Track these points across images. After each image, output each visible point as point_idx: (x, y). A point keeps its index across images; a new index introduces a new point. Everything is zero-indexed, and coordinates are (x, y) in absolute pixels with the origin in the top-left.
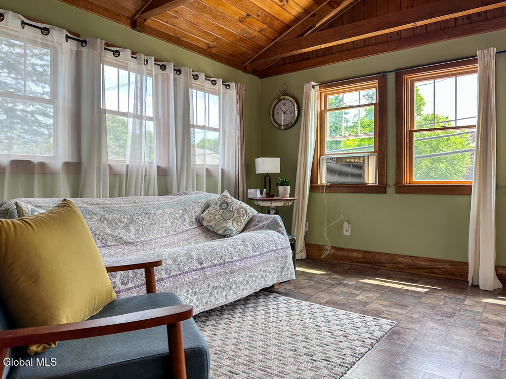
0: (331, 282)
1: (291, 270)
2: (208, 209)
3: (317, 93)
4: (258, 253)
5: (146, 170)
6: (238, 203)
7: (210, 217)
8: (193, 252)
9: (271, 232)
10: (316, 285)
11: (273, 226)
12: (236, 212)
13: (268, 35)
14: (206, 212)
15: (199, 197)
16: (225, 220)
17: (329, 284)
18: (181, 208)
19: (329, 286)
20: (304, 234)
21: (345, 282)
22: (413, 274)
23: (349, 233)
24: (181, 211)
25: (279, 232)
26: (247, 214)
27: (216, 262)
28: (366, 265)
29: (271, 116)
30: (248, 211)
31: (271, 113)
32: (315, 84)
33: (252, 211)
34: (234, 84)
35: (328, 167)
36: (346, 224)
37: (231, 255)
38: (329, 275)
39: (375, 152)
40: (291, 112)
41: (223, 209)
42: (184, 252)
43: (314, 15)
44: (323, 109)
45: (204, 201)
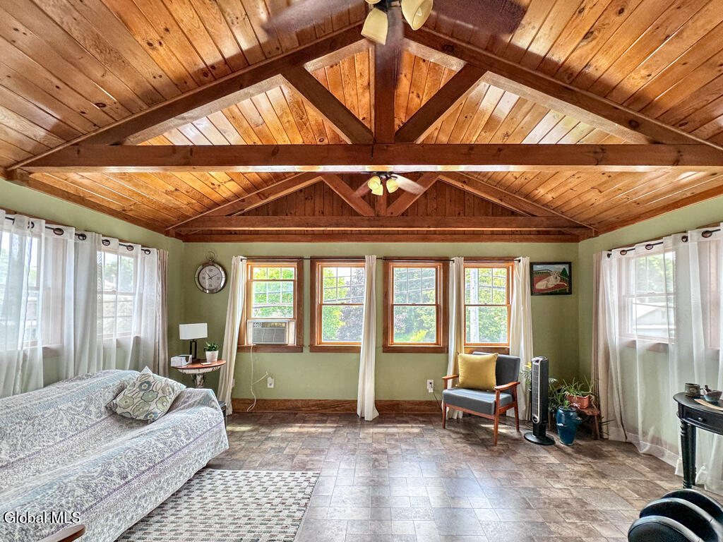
0: (260, 438)
1: (224, 442)
2: (123, 393)
3: (245, 266)
4: (192, 439)
5: (25, 356)
6: (161, 381)
7: (126, 402)
8: (113, 466)
9: (203, 408)
10: (247, 446)
11: (205, 401)
12: (160, 392)
13: (196, 208)
14: (121, 395)
15: (109, 381)
16: (147, 402)
17: (259, 441)
18: (85, 399)
19: (259, 444)
20: (231, 391)
21: (273, 435)
22: (323, 415)
23: (272, 386)
24: (83, 403)
25: (212, 407)
26: (173, 392)
27: (143, 468)
28: (286, 411)
29: (196, 279)
30: (176, 388)
31: (196, 276)
32: (243, 258)
33: (179, 387)
34: (155, 250)
35: (254, 330)
36: (269, 379)
37: (162, 452)
38: (256, 430)
39: (294, 318)
40: (218, 278)
41: (143, 390)
42: (99, 469)
43: (243, 200)
44: (249, 278)
45: (117, 383)
